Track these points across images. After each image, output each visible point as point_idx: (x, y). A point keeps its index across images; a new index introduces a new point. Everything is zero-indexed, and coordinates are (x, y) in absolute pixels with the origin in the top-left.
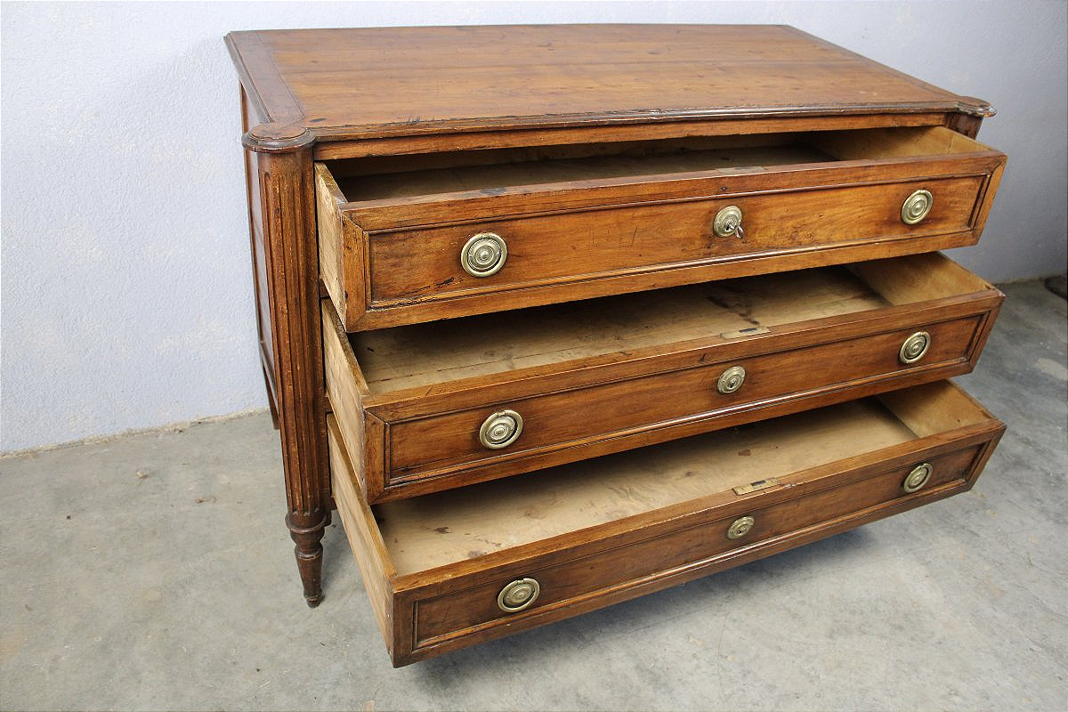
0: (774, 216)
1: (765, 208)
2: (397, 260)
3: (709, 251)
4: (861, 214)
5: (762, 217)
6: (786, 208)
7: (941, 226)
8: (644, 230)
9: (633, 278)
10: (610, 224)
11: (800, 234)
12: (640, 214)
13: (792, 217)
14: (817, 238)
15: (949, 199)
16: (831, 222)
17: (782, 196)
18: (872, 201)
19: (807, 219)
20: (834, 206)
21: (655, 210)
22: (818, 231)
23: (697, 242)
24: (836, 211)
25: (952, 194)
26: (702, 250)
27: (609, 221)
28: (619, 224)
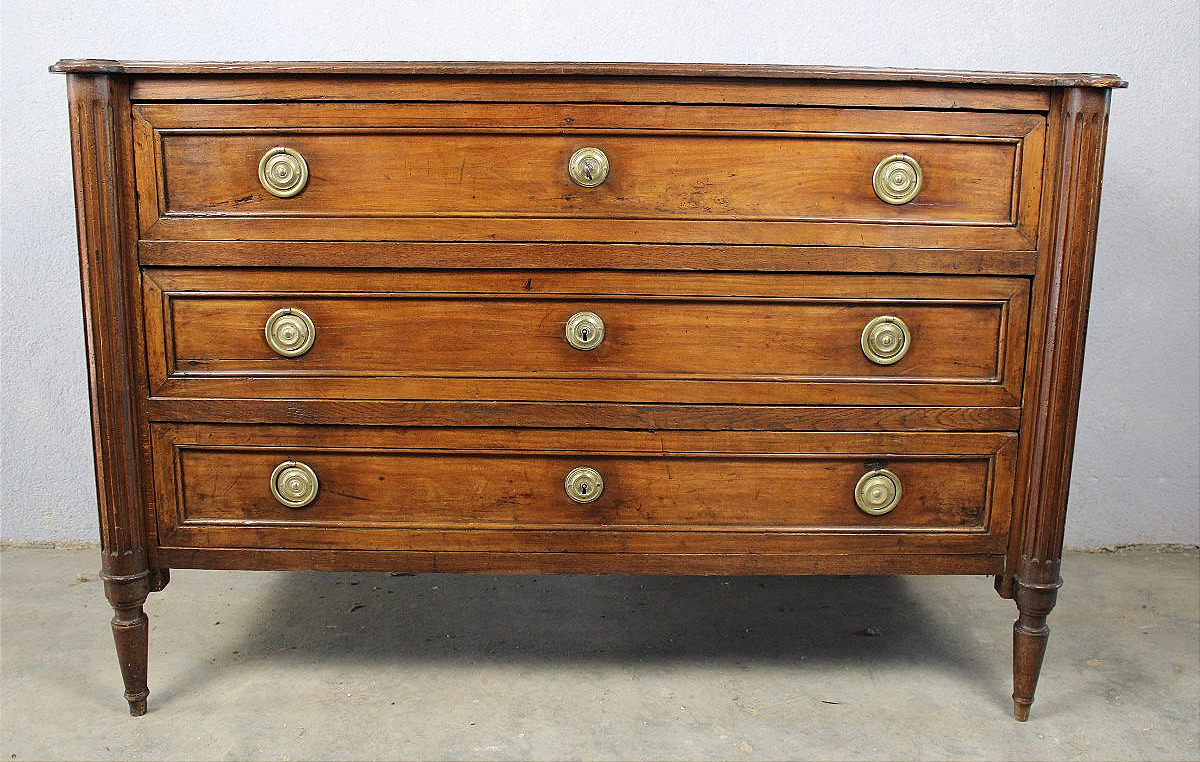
0: (658, 168)
1: (642, 155)
2: (192, 168)
3: (568, 203)
4: (801, 179)
5: (639, 168)
6: (675, 159)
7: (956, 215)
8: (474, 166)
9: (463, 222)
10: (427, 154)
11: (706, 196)
12: (465, 145)
13: (687, 172)
14: (734, 205)
15: (958, 175)
16: (755, 186)
17: (664, 141)
18: (815, 163)
19: (713, 178)
20: (750, 163)
21: (484, 141)
22: (734, 196)
23: (549, 190)
24: (757, 171)
25: (960, 167)
26: (559, 201)
27: (427, 150)
28: (441, 155)
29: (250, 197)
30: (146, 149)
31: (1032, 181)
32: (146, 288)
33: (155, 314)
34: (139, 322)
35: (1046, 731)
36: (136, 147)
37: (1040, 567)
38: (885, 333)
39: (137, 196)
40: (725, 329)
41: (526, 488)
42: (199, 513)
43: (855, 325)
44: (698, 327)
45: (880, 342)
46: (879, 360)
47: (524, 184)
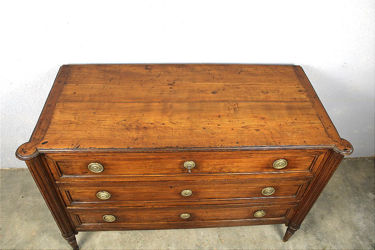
0: (210, 164)
1: (206, 162)
2: (67, 167)
4: (252, 165)
5: (204, 164)
6: (216, 162)
8: (154, 166)
9: (152, 178)
10: (140, 163)
12: (152, 161)
13: (219, 165)
14: (232, 171)
15: (297, 162)
18: (257, 162)
19: (226, 166)
20: (238, 162)
21: (157, 160)
22: (232, 169)
23: (177, 169)
24: (240, 164)
26: (180, 171)
28: (144, 163)
29: (87, 172)
30: (52, 165)
31: (318, 163)
32: (60, 190)
33: (64, 194)
34: (60, 197)
35: (290, 244)
36: (49, 164)
37: (296, 226)
38: (269, 190)
39: (52, 174)
40: (225, 191)
41: (170, 217)
42: (85, 223)
43: (261, 189)
44: (218, 191)
45: (267, 192)
46: (266, 195)
47: (170, 168)
